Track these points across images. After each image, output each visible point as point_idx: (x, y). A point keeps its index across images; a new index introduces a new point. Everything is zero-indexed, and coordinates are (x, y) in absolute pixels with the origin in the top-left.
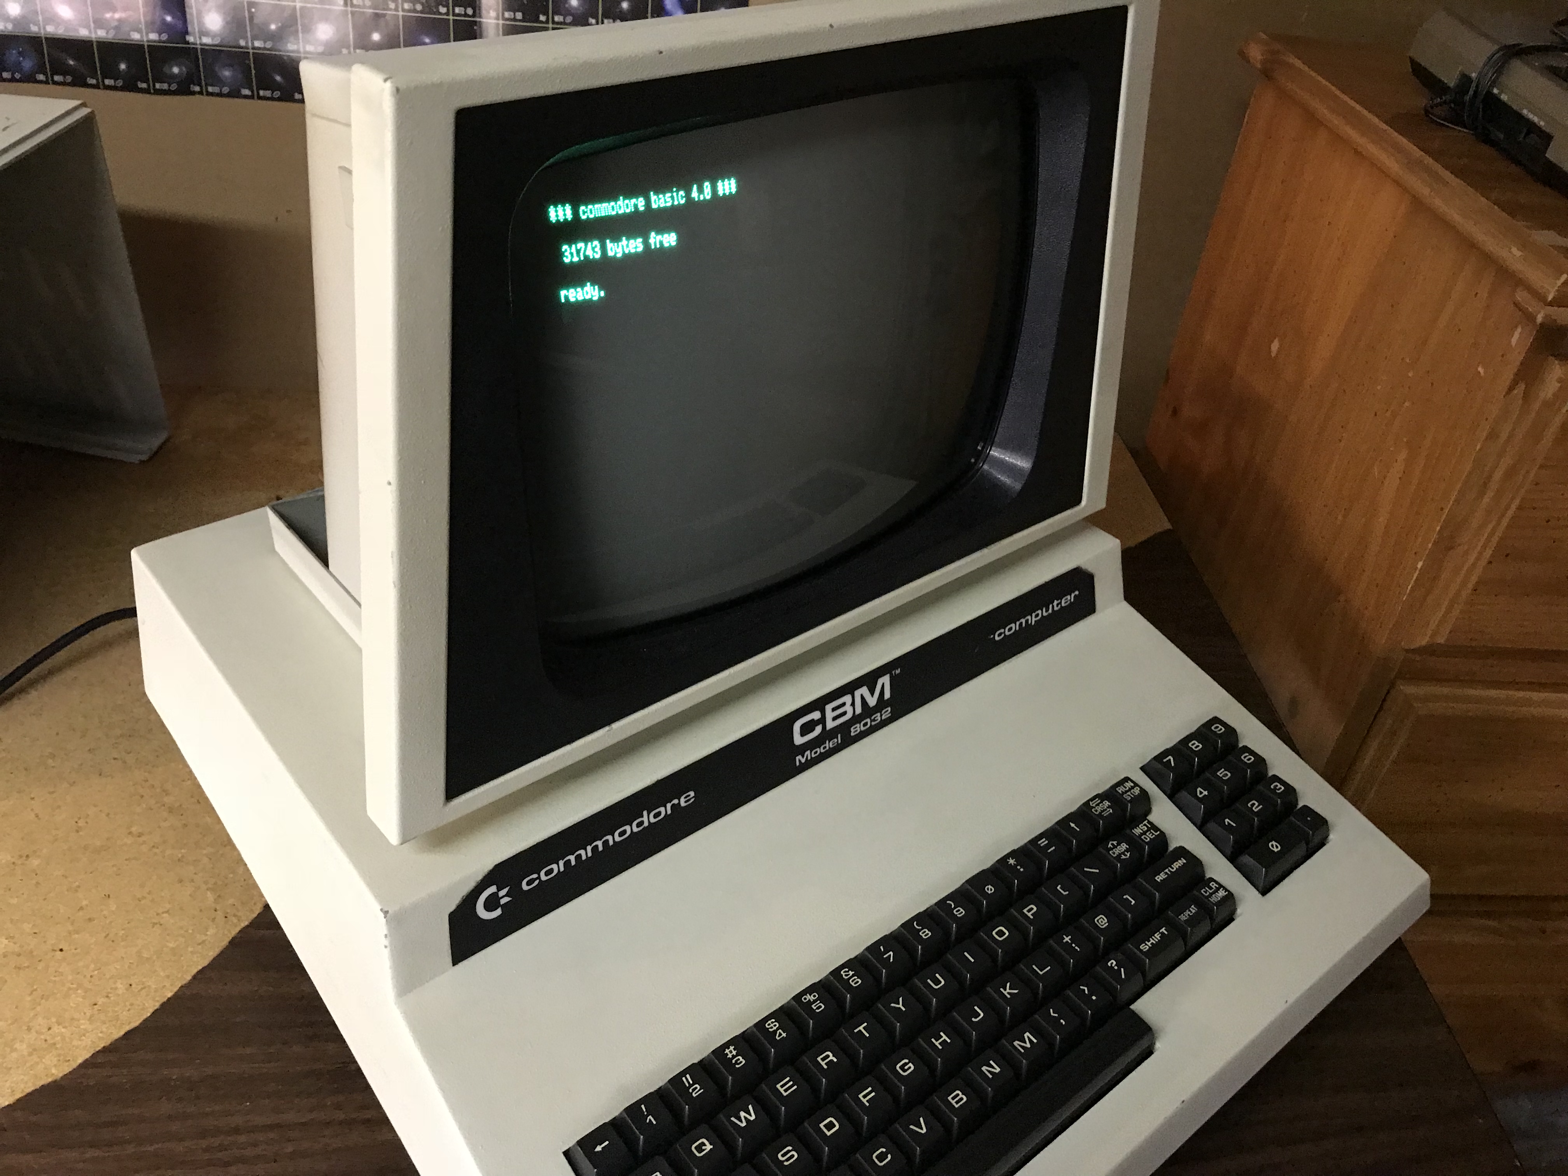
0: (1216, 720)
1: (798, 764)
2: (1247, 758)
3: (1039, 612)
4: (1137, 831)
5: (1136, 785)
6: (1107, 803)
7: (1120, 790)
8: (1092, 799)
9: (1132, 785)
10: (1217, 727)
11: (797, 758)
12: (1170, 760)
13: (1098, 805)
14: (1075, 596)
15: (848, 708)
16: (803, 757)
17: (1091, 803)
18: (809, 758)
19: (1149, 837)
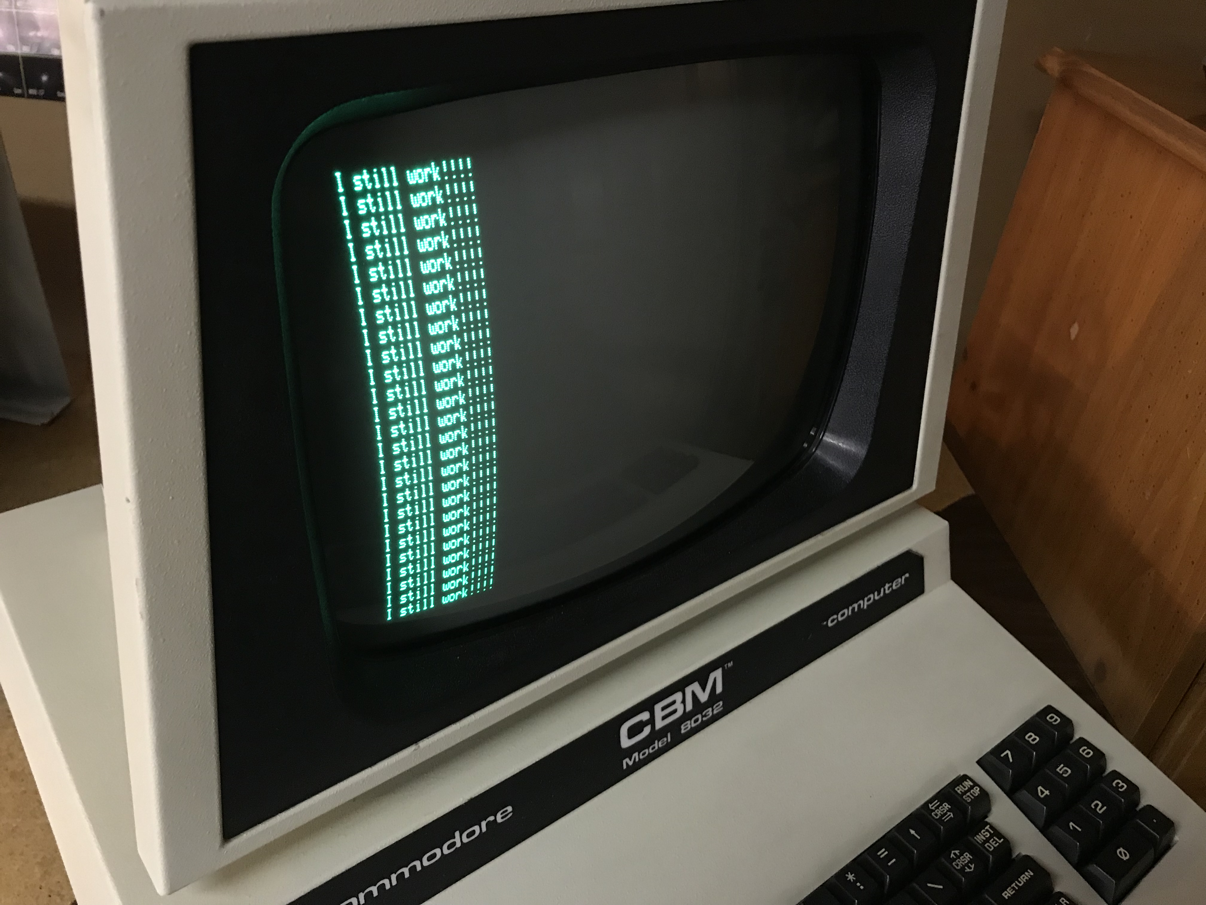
0: (1049, 709)
1: (625, 767)
2: (1084, 751)
3: (871, 596)
4: (980, 838)
5: (975, 784)
6: (946, 806)
7: (959, 790)
8: (931, 801)
9: (971, 784)
10: (1052, 718)
11: (624, 762)
12: (1007, 754)
13: (937, 808)
14: (906, 579)
15: (679, 706)
16: (630, 760)
17: (930, 806)
18: (637, 760)
19: (992, 845)
